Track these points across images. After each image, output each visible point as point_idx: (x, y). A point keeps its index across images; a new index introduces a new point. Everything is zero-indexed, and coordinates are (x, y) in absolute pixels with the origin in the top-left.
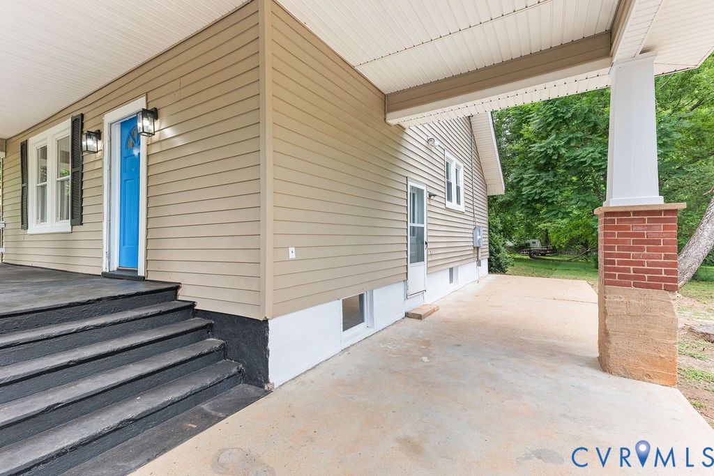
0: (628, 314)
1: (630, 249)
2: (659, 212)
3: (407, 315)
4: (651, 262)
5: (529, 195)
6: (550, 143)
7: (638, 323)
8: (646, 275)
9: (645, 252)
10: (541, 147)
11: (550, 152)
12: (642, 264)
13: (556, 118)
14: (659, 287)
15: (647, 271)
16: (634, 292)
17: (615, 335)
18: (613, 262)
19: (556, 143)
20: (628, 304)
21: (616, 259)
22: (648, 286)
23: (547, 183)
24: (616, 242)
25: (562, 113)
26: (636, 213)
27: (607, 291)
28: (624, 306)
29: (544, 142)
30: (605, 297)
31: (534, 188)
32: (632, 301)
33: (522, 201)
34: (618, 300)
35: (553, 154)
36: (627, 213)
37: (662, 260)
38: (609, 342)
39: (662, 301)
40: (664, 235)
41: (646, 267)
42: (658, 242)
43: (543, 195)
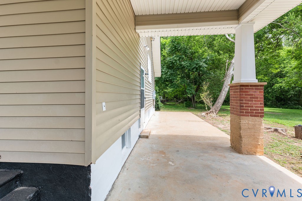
0: (249, 128)
1: (249, 101)
2: (258, 86)
3: (140, 137)
4: (256, 106)
5: (165, 78)
6: (173, 58)
7: (252, 131)
8: (254, 111)
9: (254, 102)
10: (170, 59)
11: (174, 61)
12: (252, 107)
13: (175, 49)
14: (258, 116)
15: (255, 110)
16: (251, 118)
17: (244, 137)
18: (243, 106)
19: (176, 58)
20: (248, 124)
21: (244, 105)
22: (255, 116)
23: (171, 74)
24: (244, 98)
25: (177, 47)
26: (251, 86)
27: (241, 119)
28: (247, 125)
29: (171, 57)
30: (240, 121)
31: (166, 76)
32: (250, 122)
33: (162, 81)
34: (245, 122)
35: (175, 62)
36: (247, 86)
37: (259, 105)
38: (242, 140)
39: (259, 121)
40: (260, 95)
41: (254, 108)
42: (257, 98)
43: (170, 79)
